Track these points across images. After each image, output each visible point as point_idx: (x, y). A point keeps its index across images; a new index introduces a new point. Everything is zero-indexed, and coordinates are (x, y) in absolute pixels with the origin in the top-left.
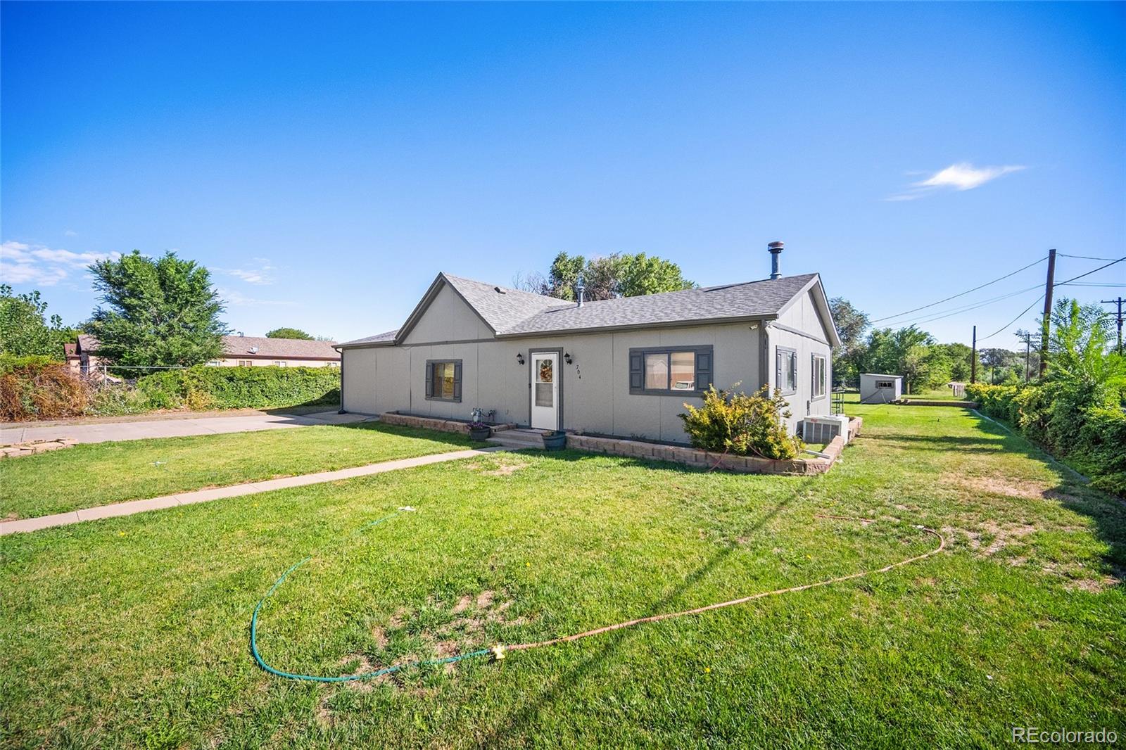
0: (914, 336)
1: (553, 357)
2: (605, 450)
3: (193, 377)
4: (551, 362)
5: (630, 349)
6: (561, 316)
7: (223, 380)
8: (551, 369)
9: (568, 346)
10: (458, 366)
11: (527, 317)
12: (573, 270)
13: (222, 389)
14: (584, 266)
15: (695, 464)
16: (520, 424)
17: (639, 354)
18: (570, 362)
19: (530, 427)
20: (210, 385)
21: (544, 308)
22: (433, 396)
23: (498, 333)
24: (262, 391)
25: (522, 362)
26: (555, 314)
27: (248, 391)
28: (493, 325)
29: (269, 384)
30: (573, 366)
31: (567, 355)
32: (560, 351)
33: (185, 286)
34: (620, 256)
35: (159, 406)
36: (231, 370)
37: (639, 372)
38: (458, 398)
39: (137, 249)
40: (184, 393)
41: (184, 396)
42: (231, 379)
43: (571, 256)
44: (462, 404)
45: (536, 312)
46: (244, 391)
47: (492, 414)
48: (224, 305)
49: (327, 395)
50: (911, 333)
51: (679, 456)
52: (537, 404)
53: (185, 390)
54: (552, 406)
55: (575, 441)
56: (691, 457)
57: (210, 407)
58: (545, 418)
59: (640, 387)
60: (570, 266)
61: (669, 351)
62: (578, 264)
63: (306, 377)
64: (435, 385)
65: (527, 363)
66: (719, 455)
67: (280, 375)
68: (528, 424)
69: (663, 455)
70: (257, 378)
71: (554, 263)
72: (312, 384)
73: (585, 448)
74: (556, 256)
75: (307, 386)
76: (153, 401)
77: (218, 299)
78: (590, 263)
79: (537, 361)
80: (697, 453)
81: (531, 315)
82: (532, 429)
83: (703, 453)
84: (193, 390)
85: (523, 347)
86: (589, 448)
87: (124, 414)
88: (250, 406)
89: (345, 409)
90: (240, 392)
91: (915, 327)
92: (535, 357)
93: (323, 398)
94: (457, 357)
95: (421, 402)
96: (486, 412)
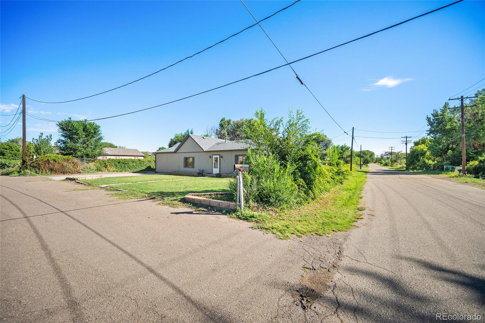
0: (346, 148)
1: (218, 156)
3: (108, 162)
4: (217, 157)
5: (235, 154)
6: (220, 146)
7: (117, 163)
8: (218, 159)
9: (222, 154)
10: (193, 158)
11: (211, 145)
12: (227, 124)
13: (117, 166)
14: (231, 123)
16: (210, 173)
18: (222, 158)
20: (113, 164)
21: (216, 142)
22: (186, 166)
23: (204, 150)
24: (128, 166)
25: (211, 158)
26: (219, 145)
27: (124, 166)
28: (203, 148)
29: (130, 164)
30: (223, 159)
31: (221, 156)
32: (220, 155)
33: (92, 131)
34: (244, 119)
35: (99, 171)
36: (119, 160)
37: (237, 160)
38: (193, 167)
39: (70, 117)
40: (106, 167)
41: (106, 168)
42: (119, 163)
43: (227, 119)
44: (195, 169)
45: (214, 144)
46: (123, 166)
47: (203, 171)
48: (104, 137)
49: (147, 168)
50: (344, 147)
52: (214, 168)
53: (106, 166)
54: (218, 168)
55: (222, 175)
57: (114, 171)
58: (216, 171)
59: (237, 163)
60: (226, 123)
61: (243, 155)
62: (229, 122)
63: (141, 162)
64: (186, 164)
65: (212, 158)
67: (133, 161)
68: (212, 173)
70: (126, 162)
71: (221, 121)
72: (142, 164)
74: (221, 119)
75: (141, 165)
76: (98, 169)
77: (102, 135)
78: (233, 122)
79: (214, 157)
81: (213, 145)
84: (109, 166)
85: (211, 154)
87: (91, 173)
88: (125, 171)
89: (156, 171)
90: (122, 167)
91: (346, 145)
92: (214, 156)
93: (146, 168)
94: (193, 156)
95: (182, 168)
96: (201, 170)
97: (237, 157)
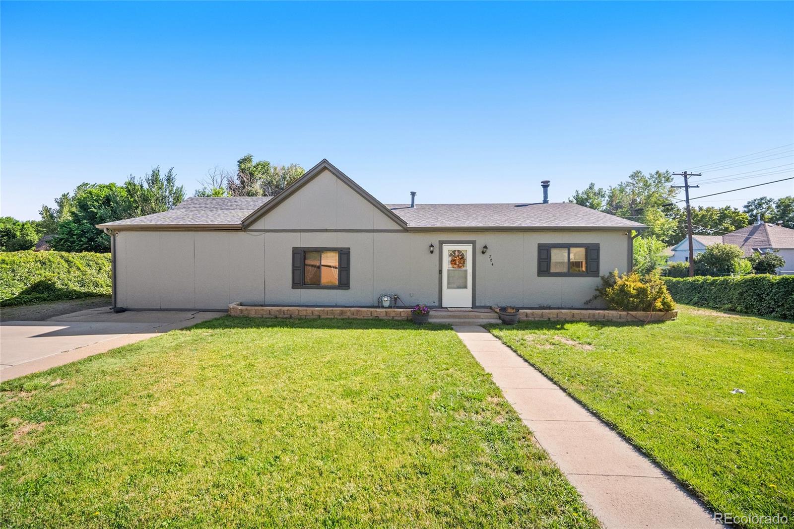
1: (468, 249)
2: (549, 319)
4: (464, 252)
5: (538, 244)
8: (464, 258)
9: (482, 240)
10: (344, 254)
15: (619, 320)
16: (429, 305)
17: (547, 248)
18: (484, 252)
19: (440, 306)
22: (304, 284)
23: (411, 226)
25: (432, 251)
28: (402, 218)
30: (487, 256)
31: (481, 247)
32: (474, 243)
37: (547, 260)
38: (345, 286)
44: (349, 290)
47: (396, 298)
51: (608, 316)
52: (448, 287)
54: (465, 287)
56: (617, 316)
58: (458, 298)
59: (547, 271)
61: (568, 246)
64: (303, 273)
65: (437, 253)
66: (636, 313)
68: (438, 305)
69: (596, 317)
73: (530, 319)
79: (450, 251)
80: (621, 313)
82: (442, 308)
83: (625, 313)
85: (435, 239)
86: (534, 318)
92: (447, 247)
94: (341, 246)
95: (283, 292)
97: (544, 251)
